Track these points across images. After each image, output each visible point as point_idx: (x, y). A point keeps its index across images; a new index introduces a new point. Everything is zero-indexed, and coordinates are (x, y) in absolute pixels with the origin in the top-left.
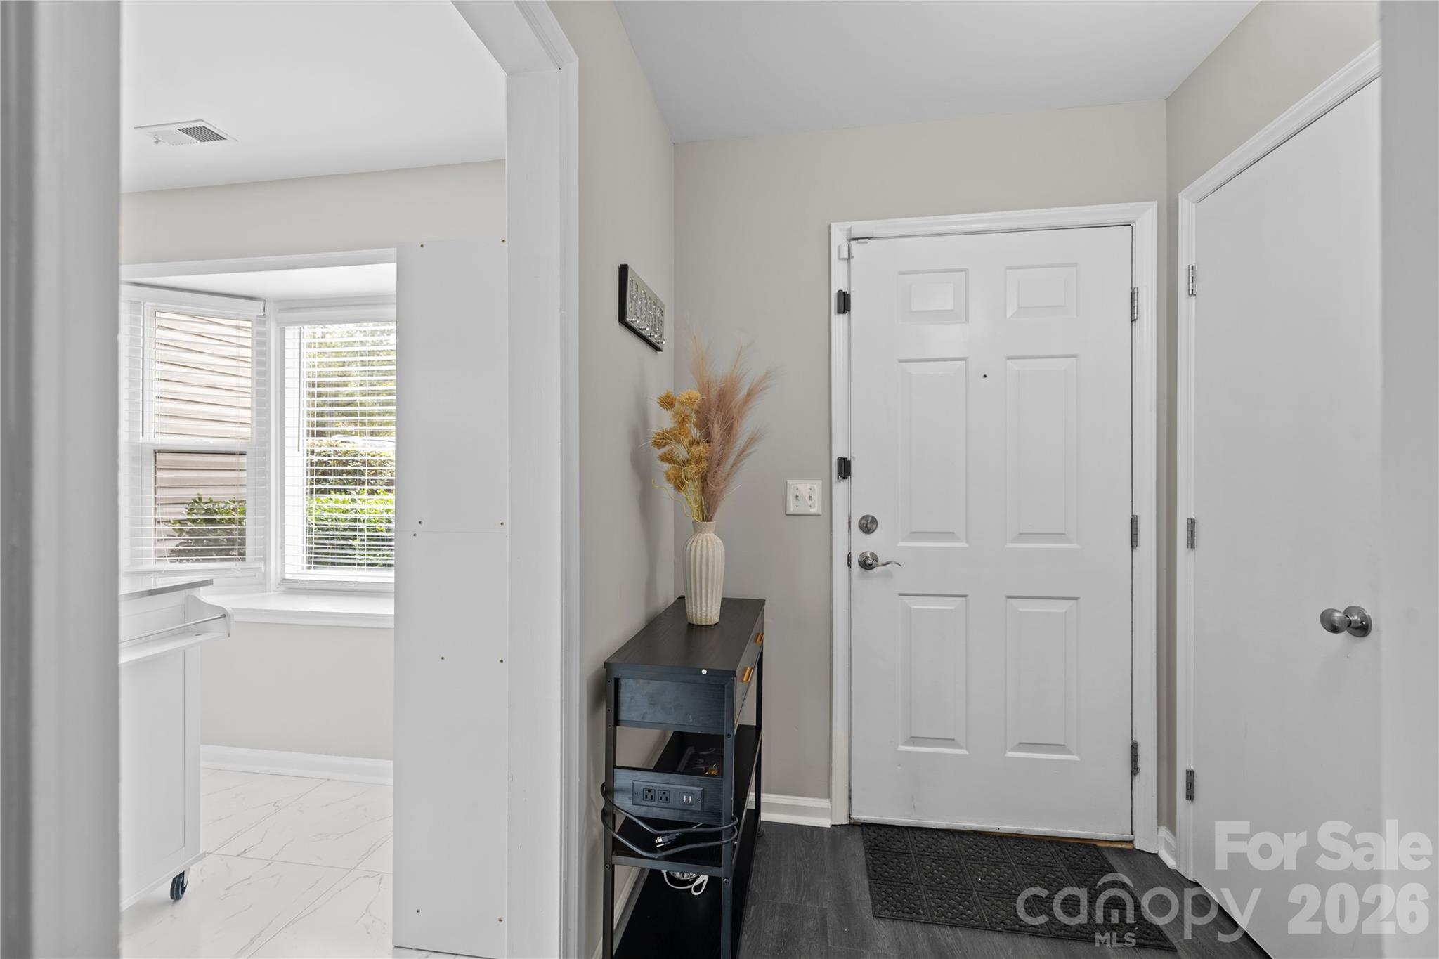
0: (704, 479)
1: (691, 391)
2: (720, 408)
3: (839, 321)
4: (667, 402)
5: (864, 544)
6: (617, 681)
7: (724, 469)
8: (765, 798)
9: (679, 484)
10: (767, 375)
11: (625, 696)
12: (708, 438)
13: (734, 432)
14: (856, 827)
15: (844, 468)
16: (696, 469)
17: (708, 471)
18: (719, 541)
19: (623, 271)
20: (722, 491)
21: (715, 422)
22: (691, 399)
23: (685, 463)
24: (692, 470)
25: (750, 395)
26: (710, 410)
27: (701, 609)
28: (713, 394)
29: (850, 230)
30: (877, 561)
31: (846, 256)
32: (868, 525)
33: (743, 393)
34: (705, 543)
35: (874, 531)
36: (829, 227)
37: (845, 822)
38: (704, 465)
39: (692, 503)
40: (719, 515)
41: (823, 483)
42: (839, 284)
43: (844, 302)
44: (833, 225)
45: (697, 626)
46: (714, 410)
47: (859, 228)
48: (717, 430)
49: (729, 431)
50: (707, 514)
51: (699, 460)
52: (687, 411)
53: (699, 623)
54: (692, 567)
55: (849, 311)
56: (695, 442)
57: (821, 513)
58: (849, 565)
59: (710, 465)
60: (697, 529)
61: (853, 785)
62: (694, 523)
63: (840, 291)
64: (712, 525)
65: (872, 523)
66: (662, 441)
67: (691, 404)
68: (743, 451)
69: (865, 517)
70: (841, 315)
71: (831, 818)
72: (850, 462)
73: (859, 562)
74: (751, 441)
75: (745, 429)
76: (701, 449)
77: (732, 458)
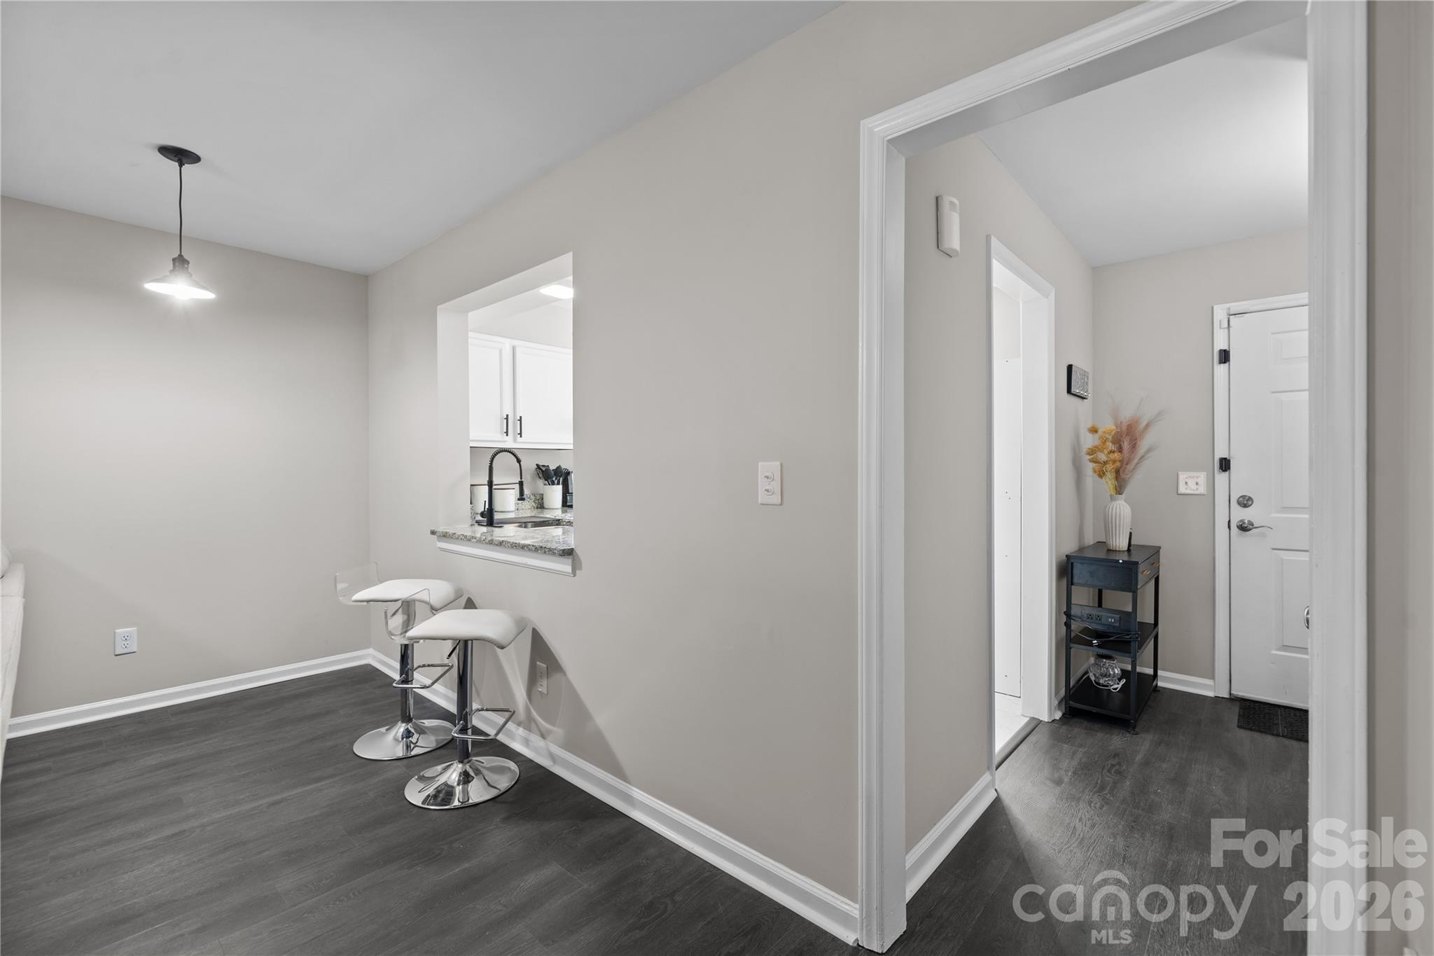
0: (1117, 472)
1: (1108, 426)
2: (1128, 434)
3: (1221, 369)
4: (1094, 430)
5: (1240, 514)
6: (1072, 564)
7: (1130, 467)
8: (1160, 673)
9: (1101, 474)
10: (1159, 414)
11: (1075, 571)
12: (1120, 450)
13: (1137, 446)
14: (1234, 699)
15: (1225, 465)
16: (1112, 467)
17: (1121, 467)
18: (1128, 506)
19: (1070, 368)
20: (1129, 478)
21: (1125, 442)
22: (1110, 430)
23: (1105, 463)
24: (1110, 467)
25: (1147, 426)
26: (1121, 436)
27: (1116, 542)
28: (1124, 428)
29: (1229, 309)
30: (1253, 525)
31: (1226, 326)
32: (1245, 502)
33: (1144, 424)
34: (1118, 507)
35: (1250, 506)
36: (1213, 307)
37: (1227, 696)
38: (1118, 464)
39: (1110, 484)
40: (1128, 490)
41: (1207, 474)
42: (1221, 344)
43: (1225, 357)
44: (1215, 307)
45: (1113, 551)
46: (1124, 436)
47: (1236, 307)
48: (1126, 446)
49: (1134, 446)
50: (1119, 490)
51: (1114, 461)
52: (1107, 436)
53: (1114, 549)
54: (1110, 520)
55: (1229, 361)
56: (1112, 452)
57: (1205, 493)
58: (1229, 527)
59: (1122, 464)
60: (1112, 498)
61: (1232, 672)
62: (1111, 496)
63: (1220, 350)
64: (1123, 496)
65: (1247, 500)
66: (1092, 452)
67: (1109, 433)
68: (1143, 457)
69: (1243, 497)
70: (1222, 365)
71: (1215, 692)
72: (1229, 461)
73: (1238, 527)
74: (1149, 451)
75: (1144, 445)
76: (1116, 456)
77: (1136, 461)
